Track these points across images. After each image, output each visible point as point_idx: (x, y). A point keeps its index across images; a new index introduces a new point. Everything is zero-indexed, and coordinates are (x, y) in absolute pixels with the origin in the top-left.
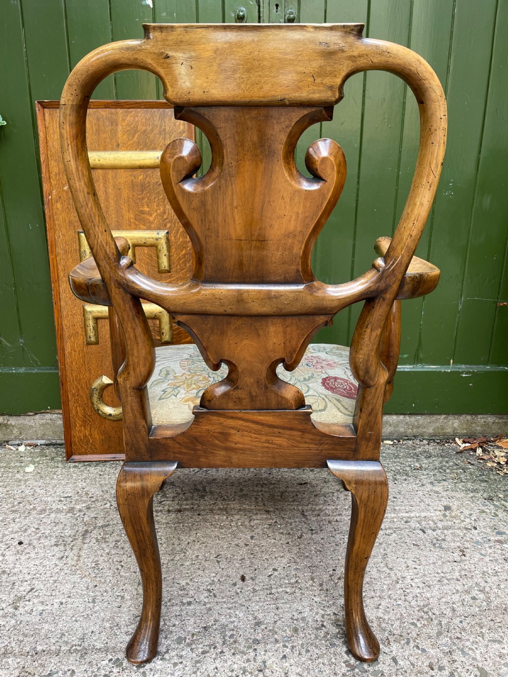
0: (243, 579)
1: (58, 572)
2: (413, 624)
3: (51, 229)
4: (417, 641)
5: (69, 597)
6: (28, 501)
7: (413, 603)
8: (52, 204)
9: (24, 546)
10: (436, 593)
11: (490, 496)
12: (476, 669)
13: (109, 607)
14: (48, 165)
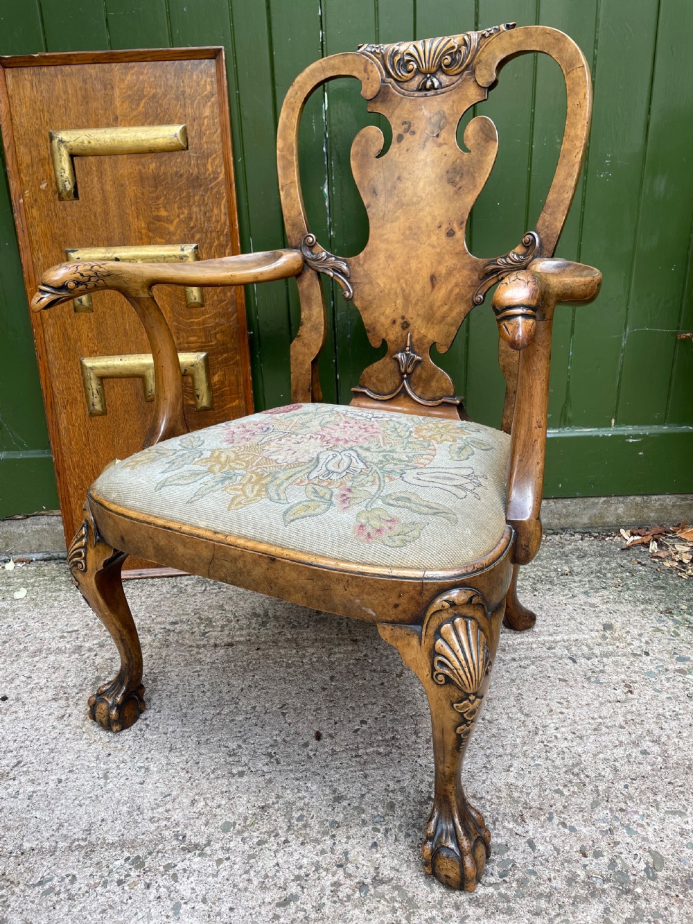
0: (318, 736)
1: (56, 738)
2: (557, 791)
3: (26, 247)
4: (563, 816)
5: (70, 771)
6: (17, 639)
7: (558, 762)
8: (25, 210)
9: (8, 702)
10: (590, 746)
11: (668, 609)
12: (647, 854)
13: (127, 783)
14: (15, 153)
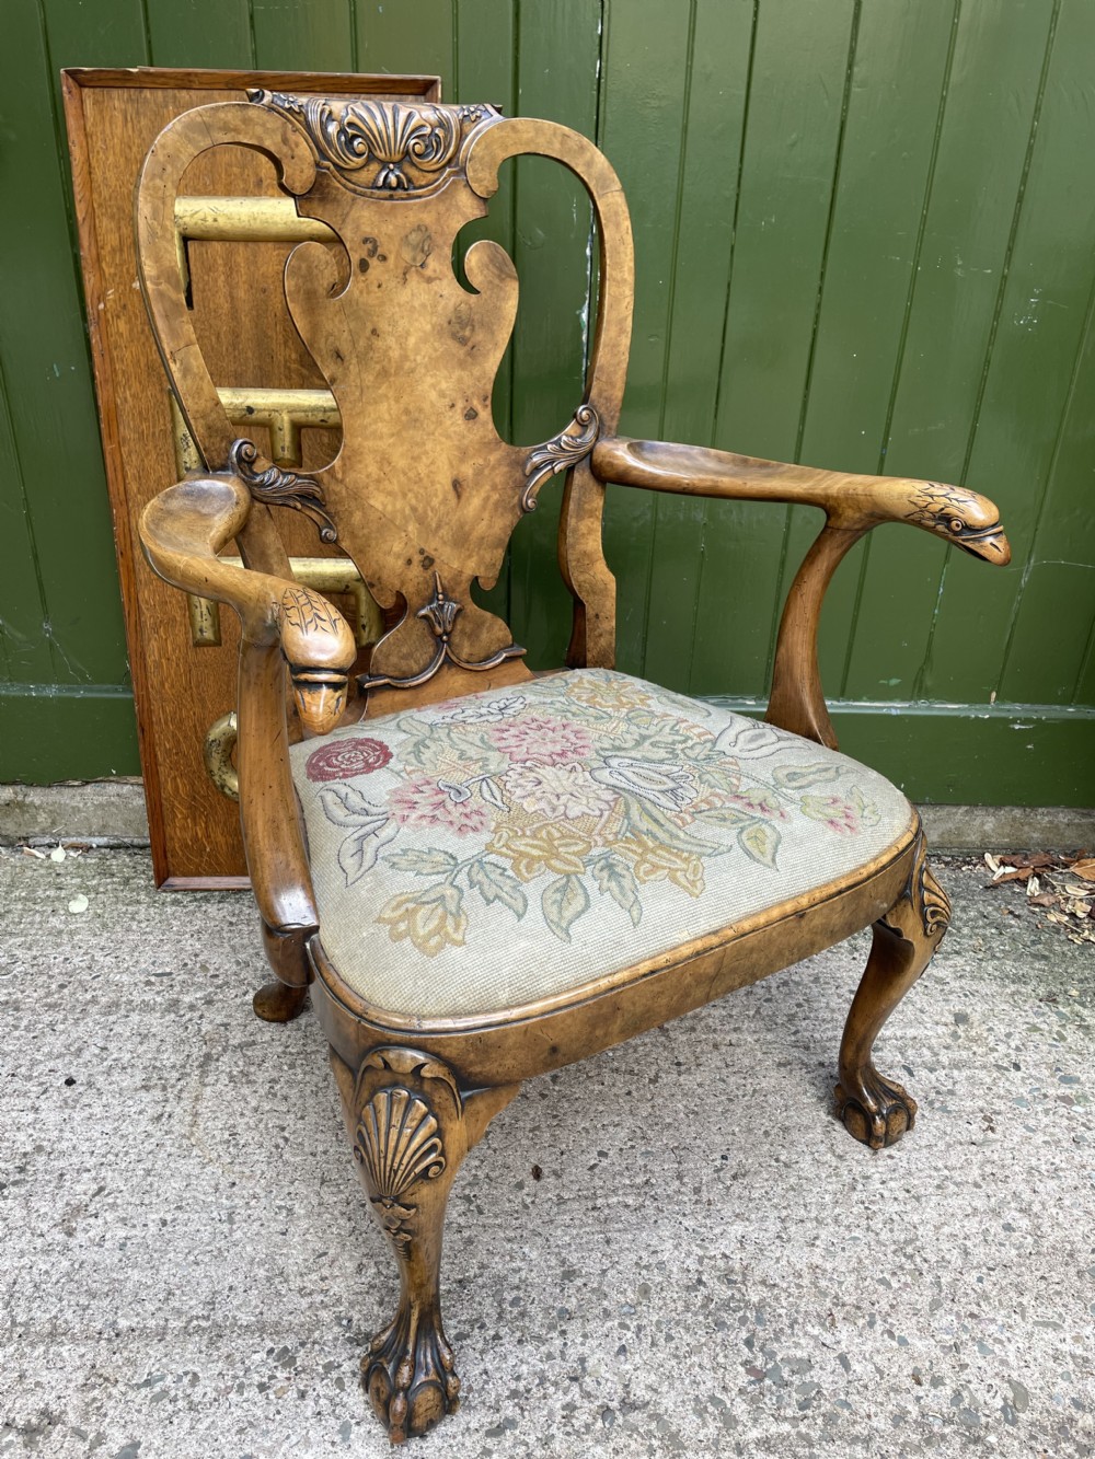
0: (537, 1173)
1: (152, 1152)
2: (882, 1281)
3: (106, 381)
4: (890, 1320)
5: (179, 1208)
6: (80, 981)
7: (884, 1236)
8: (107, 321)
9: (77, 1088)
10: (931, 1214)
11: (1050, 993)
12: (1006, 1385)
13: (263, 1232)
14: (94, 229)
